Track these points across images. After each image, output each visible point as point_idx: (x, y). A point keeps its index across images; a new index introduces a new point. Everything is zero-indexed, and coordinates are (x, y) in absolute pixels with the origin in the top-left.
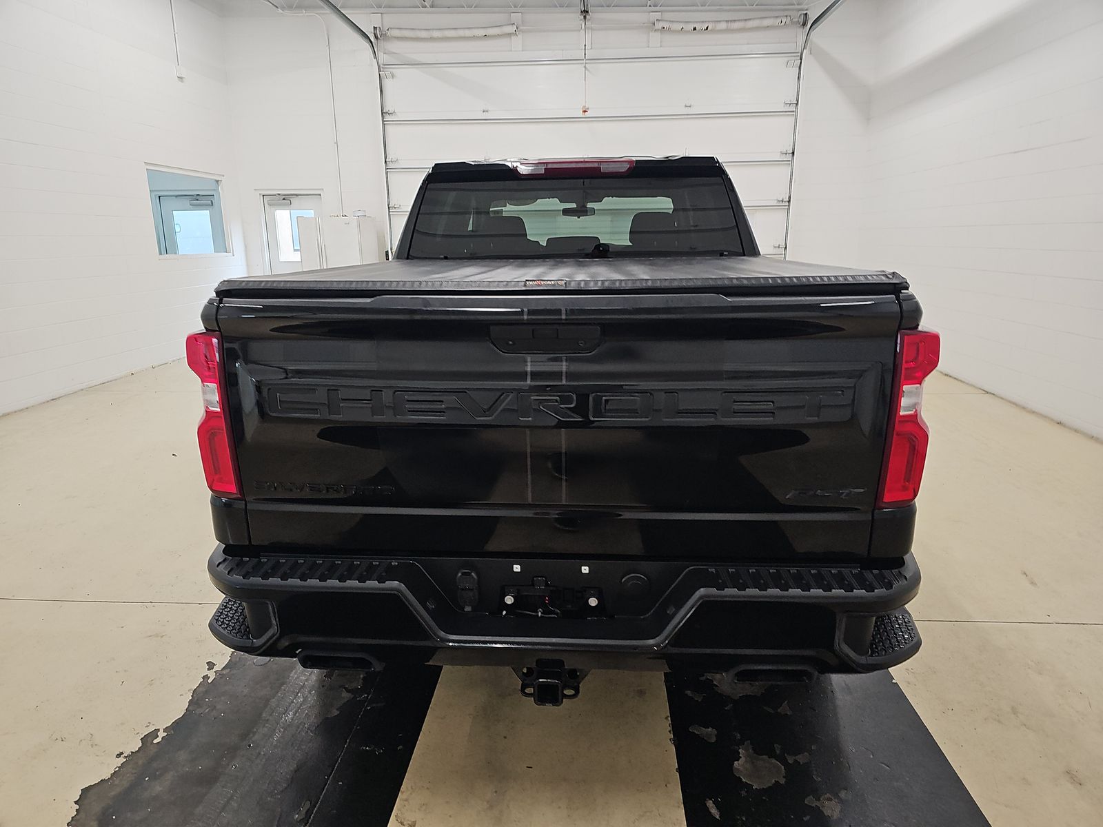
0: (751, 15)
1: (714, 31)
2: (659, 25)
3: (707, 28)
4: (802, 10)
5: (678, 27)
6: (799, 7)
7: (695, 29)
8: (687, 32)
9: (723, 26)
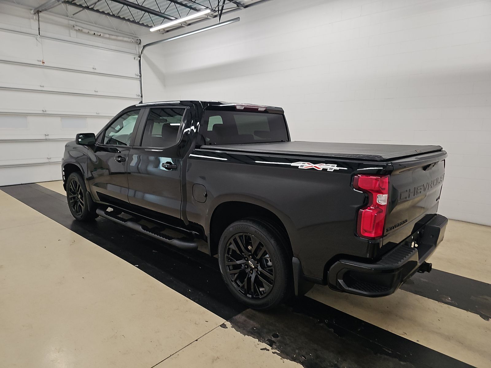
0: (119, 34)
1: (103, 37)
2: (77, 28)
3: (100, 35)
4: (137, 37)
5: (87, 31)
6: (136, 36)
7: (94, 34)
8: (91, 35)
9: (107, 36)
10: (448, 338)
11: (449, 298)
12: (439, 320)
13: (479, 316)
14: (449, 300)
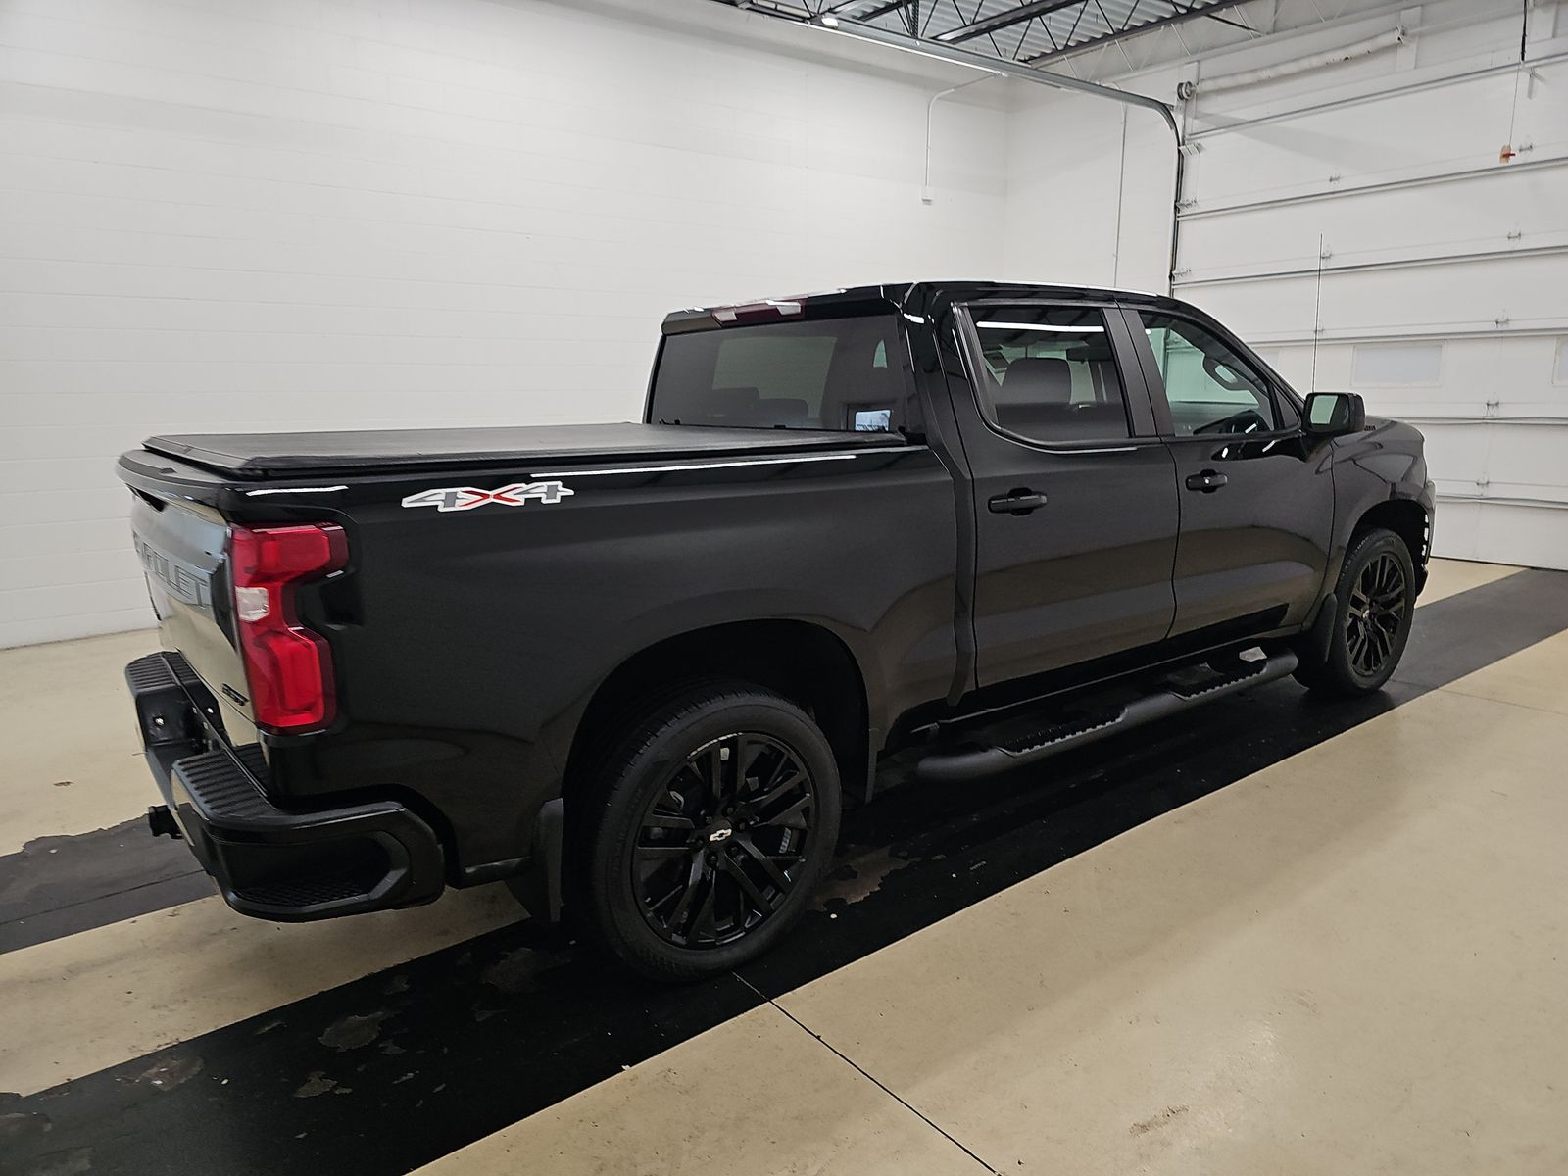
10: (73, 971)
11: (159, 1082)
12: (130, 992)
13: (23, 1095)
14: (158, 1076)
